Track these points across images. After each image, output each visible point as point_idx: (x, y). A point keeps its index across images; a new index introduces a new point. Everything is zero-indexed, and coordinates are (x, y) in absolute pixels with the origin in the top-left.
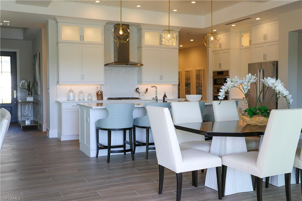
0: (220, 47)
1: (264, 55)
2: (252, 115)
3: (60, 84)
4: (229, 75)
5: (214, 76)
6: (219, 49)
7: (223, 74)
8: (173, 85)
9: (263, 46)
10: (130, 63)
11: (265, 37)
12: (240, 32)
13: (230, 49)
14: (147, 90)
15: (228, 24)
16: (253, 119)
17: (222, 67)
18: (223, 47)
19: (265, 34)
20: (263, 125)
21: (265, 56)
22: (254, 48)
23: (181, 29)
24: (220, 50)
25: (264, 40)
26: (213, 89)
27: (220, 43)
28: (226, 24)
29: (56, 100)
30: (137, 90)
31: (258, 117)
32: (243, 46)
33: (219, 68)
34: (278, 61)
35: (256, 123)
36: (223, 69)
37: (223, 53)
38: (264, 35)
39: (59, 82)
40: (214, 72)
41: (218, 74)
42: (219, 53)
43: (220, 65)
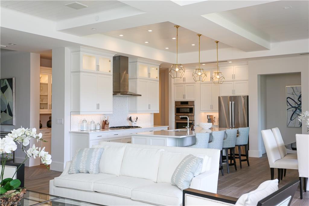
0: (184, 79)
3: (81, 114)
4: (194, 105)
5: (176, 105)
6: (182, 82)
7: (188, 104)
8: (151, 113)
9: (231, 83)
10: (128, 93)
11: (234, 76)
14: (137, 118)
17: (186, 98)
18: (187, 81)
19: (233, 74)
21: (234, 91)
23: (162, 64)
24: (184, 84)
25: (233, 78)
26: (175, 117)
27: (184, 77)
29: (70, 131)
30: (130, 119)
33: (183, 98)
34: (248, 96)
36: (187, 99)
37: (187, 86)
39: (80, 112)
40: (176, 102)
41: (181, 104)
42: (183, 86)
43: (184, 96)
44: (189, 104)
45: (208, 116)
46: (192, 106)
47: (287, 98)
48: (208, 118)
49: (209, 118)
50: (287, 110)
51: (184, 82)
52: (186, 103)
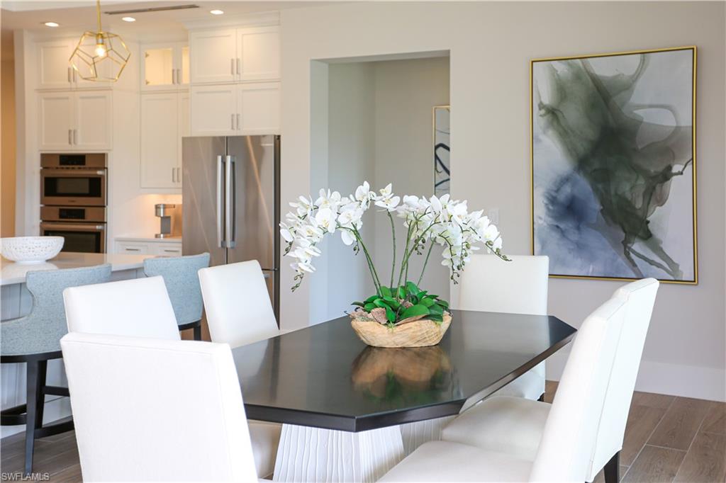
0: (71, 75)
1: (233, 115)
2: (392, 315)
4: (107, 168)
5: (46, 168)
6: (65, 83)
7: (84, 164)
11: (235, 66)
12: (140, 43)
13: (110, 89)
15: (111, 13)
16: (397, 330)
17: (79, 143)
19: (234, 58)
20: (424, 345)
21: (235, 120)
22: (198, 93)
24: (71, 90)
25: (232, 73)
26: (42, 210)
28: (106, 13)
31: (416, 323)
32: (147, 83)
33: (67, 143)
34: (279, 136)
35: (404, 343)
36: (80, 147)
37: (83, 98)
38: (232, 60)
40: (45, 158)
41: (62, 163)
42: (67, 98)
43: (72, 136)
44: (88, 163)
45: (157, 207)
46: (99, 173)
47: (436, 147)
48: (157, 214)
49: (162, 215)
50: (436, 186)
51: (73, 85)
52: (78, 160)
